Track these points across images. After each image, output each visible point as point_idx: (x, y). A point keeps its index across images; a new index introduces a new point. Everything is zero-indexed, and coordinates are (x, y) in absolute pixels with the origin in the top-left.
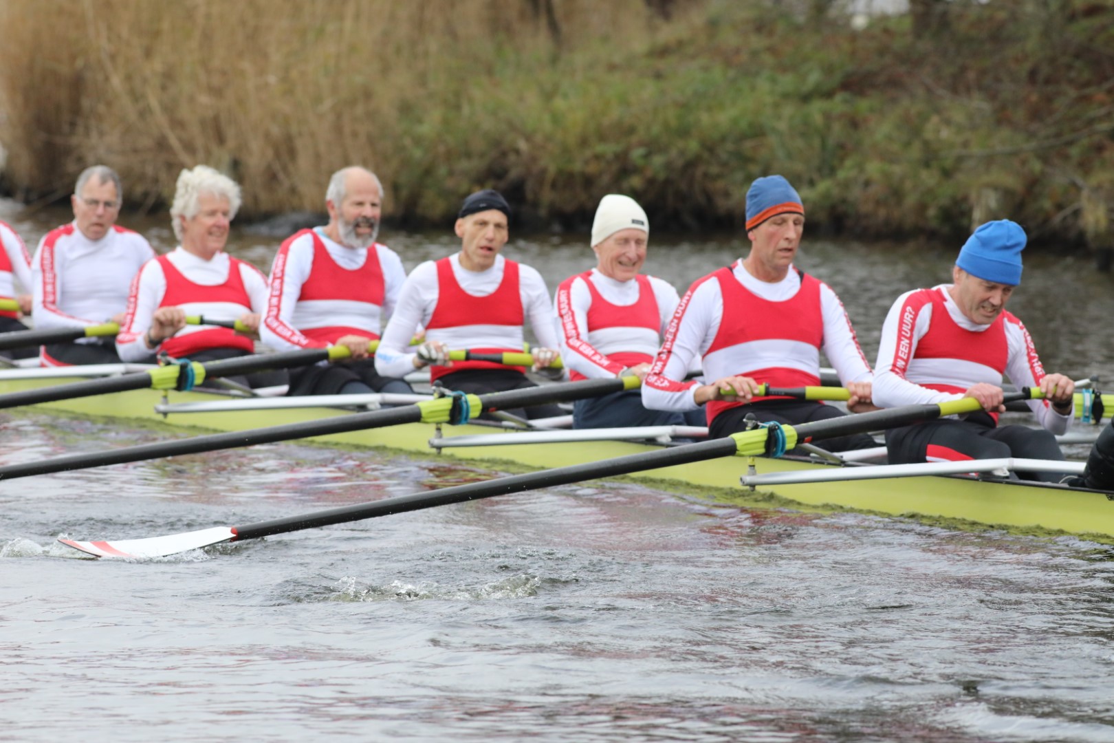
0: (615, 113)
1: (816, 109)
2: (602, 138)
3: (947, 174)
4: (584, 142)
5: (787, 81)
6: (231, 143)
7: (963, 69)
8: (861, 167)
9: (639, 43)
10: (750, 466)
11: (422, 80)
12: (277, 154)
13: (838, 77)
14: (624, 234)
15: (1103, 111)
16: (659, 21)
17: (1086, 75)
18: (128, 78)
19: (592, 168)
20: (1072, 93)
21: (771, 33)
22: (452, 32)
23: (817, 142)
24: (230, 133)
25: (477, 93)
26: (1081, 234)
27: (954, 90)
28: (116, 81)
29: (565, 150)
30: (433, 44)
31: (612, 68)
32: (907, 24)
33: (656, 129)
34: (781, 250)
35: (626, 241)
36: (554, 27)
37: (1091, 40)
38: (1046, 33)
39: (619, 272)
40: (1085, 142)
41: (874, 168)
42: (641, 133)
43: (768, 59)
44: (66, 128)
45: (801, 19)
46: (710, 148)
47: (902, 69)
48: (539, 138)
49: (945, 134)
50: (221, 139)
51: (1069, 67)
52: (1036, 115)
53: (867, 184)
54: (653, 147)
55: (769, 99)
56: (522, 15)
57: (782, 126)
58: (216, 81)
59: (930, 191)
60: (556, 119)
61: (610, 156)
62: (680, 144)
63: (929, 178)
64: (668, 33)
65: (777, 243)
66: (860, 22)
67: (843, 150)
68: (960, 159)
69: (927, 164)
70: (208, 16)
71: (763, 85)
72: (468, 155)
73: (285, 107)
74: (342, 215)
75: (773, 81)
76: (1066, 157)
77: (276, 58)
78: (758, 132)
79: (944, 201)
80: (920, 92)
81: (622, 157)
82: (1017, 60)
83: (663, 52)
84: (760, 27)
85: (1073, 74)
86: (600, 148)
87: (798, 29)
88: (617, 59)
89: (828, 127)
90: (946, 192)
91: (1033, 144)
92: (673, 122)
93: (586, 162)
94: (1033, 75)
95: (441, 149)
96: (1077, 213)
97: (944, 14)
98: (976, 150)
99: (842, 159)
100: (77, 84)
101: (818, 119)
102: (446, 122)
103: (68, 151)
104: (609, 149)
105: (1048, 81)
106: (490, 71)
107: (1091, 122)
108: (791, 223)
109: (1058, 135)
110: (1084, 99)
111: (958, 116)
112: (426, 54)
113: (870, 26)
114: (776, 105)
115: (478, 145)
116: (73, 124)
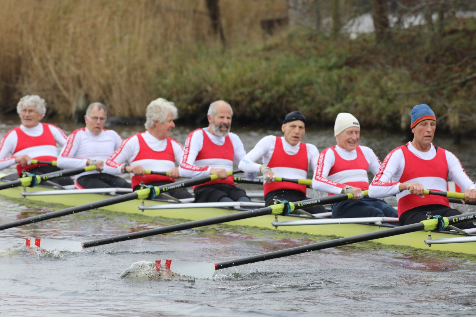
0: (249, 75)
1: (335, 73)
2: (243, 85)
3: (390, 101)
4: (235, 87)
5: (322, 61)
6: (85, 87)
7: (398, 57)
8: (354, 99)
9: (259, 45)
10: (429, 235)
11: (166, 60)
12: (104, 92)
13: (344, 60)
14: (351, 129)
15: (457, 75)
16: (267, 36)
17: (450, 59)
18: (41, 59)
19: (239, 98)
20: (444, 67)
21: (315, 41)
22: (179, 40)
23: (335, 87)
24: (84, 83)
25: (190, 66)
26: (448, 127)
27: (393, 65)
28: (36, 61)
29: (227, 90)
30: (171, 45)
31: (248, 55)
32: (374, 37)
33: (266, 82)
34: (425, 137)
35: (351, 132)
36: (223, 38)
37: (452, 44)
38: (433, 42)
39: (349, 146)
40: (449, 88)
41: (359, 99)
42: (260, 84)
43: (314, 52)
44: (14, 80)
45: (328, 35)
46: (289, 90)
47: (372, 56)
48: (216, 85)
49: (390, 84)
50: (80, 86)
51: (443, 56)
52: (428, 76)
53: (356, 105)
54: (265, 89)
55: (314, 69)
56: (209, 33)
57: (320, 80)
58: (78, 60)
59: (383, 109)
60: (223, 76)
61: (246, 93)
62: (276, 88)
63: (383, 103)
64: (272, 40)
65: (424, 133)
66: (353, 36)
67: (346, 91)
68: (396, 95)
69: (382, 97)
70: (74, 33)
71: (312, 63)
72: (186, 92)
73: (107, 71)
74: (214, 122)
75: (317, 61)
76: (442, 94)
77: (103, 51)
78: (310, 83)
79: (389, 113)
80: (379, 66)
81: (252, 94)
82: (421, 53)
83: (269, 49)
84: (311, 38)
85: (445, 59)
86: (242, 90)
87: (327, 39)
88: (250, 51)
89: (340, 81)
90: (390, 109)
91: (427, 89)
92: (274, 79)
93: (237, 96)
94: (427, 59)
95: (175, 90)
96: (446, 118)
97: (389, 33)
98: (403, 91)
99: (346, 95)
100: (19, 61)
101: (335, 78)
102: (176, 78)
103: (15, 90)
104: (246, 90)
105: (434, 62)
106: (195, 57)
107: (452, 79)
108: (429, 124)
109: (438, 85)
110: (449, 70)
111: (395, 76)
112: (168, 49)
113: (358, 38)
114: (317, 72)
115: (190, 88)
116: (17, 79)
